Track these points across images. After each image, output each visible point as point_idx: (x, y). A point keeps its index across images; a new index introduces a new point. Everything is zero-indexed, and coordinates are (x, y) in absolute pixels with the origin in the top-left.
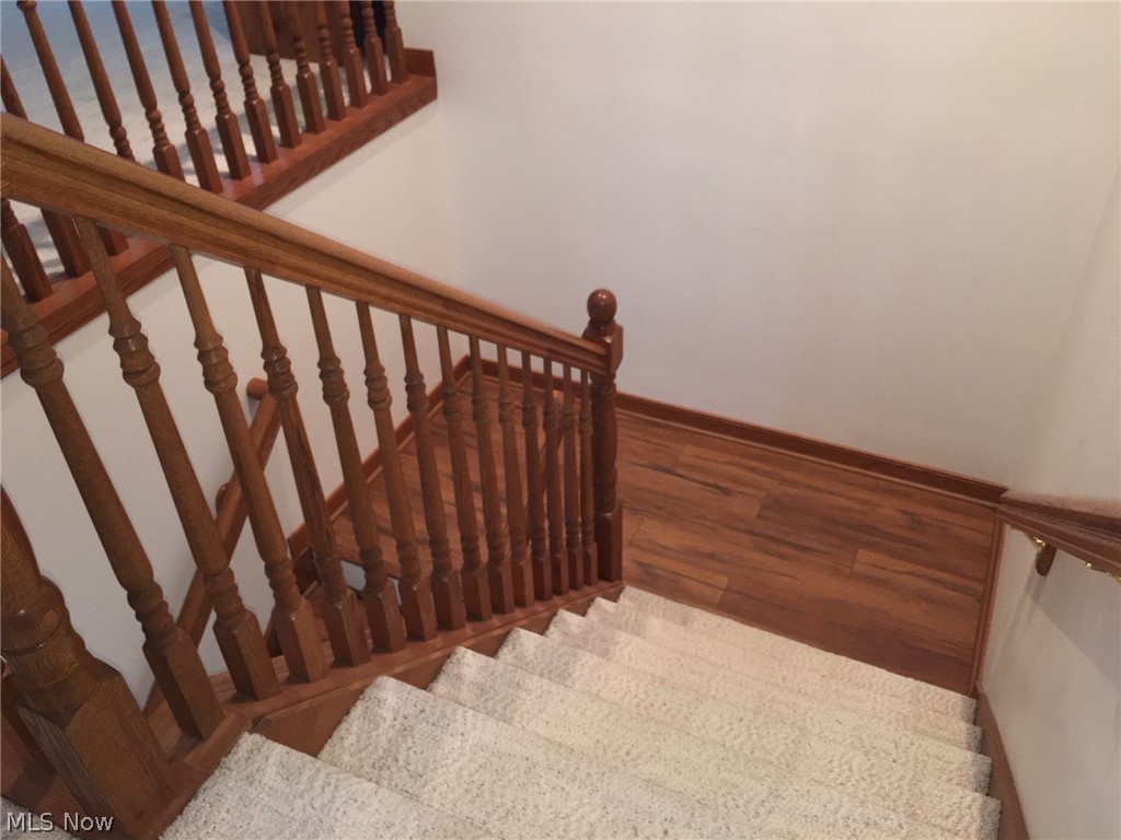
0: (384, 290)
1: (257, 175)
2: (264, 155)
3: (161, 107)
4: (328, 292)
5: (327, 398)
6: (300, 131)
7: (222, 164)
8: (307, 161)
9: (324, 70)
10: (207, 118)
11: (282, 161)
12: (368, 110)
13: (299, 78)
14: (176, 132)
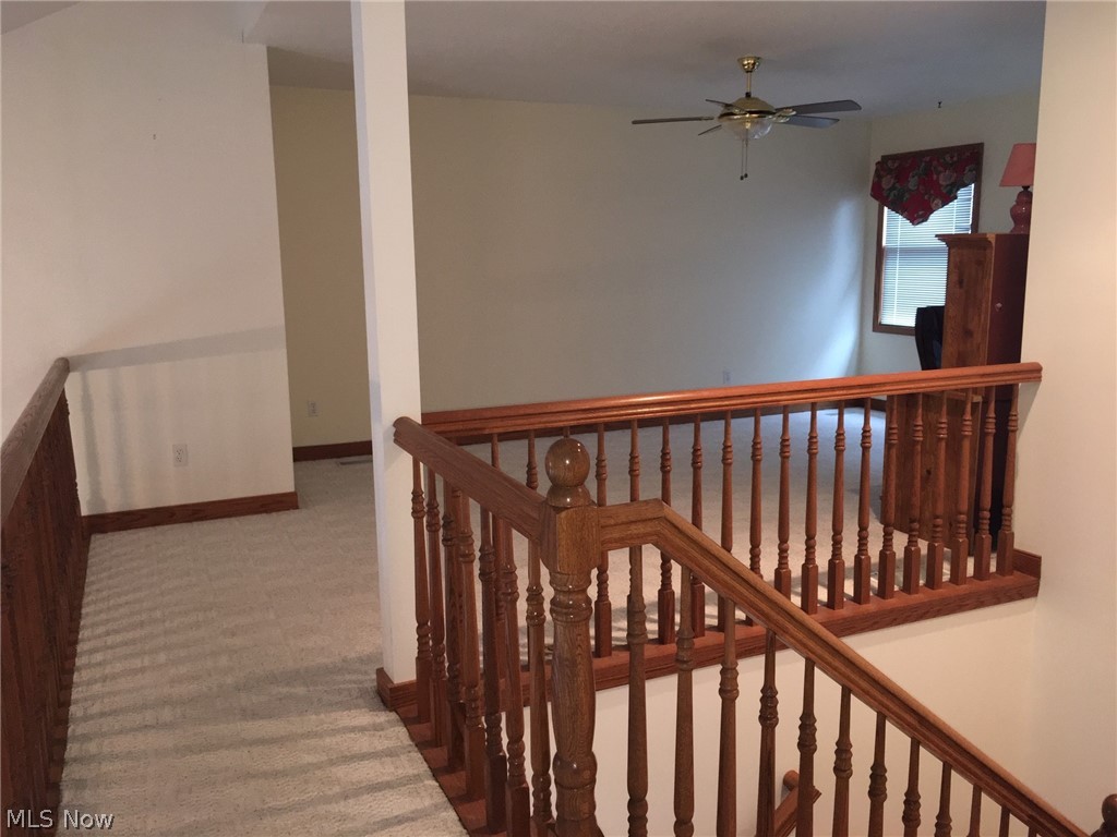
0: (864, 685)
1: (847, 610)
2: (859, 597)
3: (790, 543)
4: (820, 668)
5: (801, 745)
6: (896, 588)
7: (822, 594)
8: (892, 611)
9: (931, 548)
10: (822, 561)
11: (872, 606)
12: (963, 588)
13: (907, 550)
14: (796, 565)
